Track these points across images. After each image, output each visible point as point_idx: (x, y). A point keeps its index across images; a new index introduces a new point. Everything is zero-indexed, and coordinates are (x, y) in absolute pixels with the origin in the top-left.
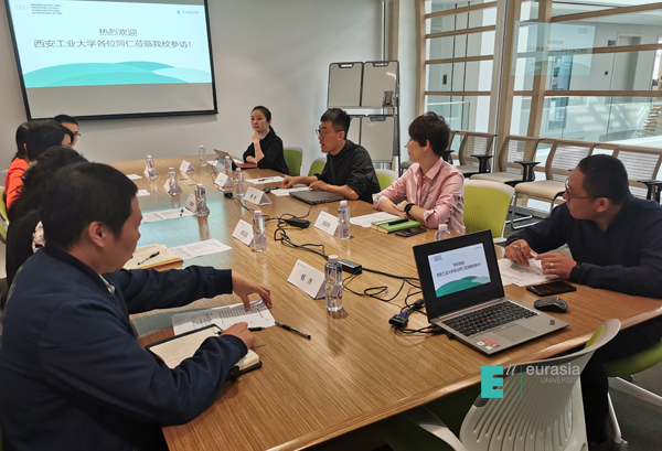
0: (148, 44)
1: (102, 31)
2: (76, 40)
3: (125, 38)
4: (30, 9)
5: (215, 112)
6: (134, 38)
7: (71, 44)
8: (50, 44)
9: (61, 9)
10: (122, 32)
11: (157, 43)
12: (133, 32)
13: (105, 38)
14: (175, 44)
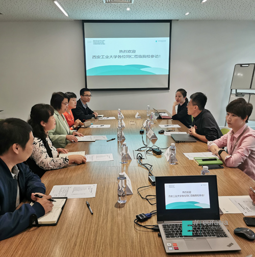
0: (140, 57)
1: (121, 51)
2: (109, 55)
3: (130, 54)
4: (92, 43)
5: (168, 89)
6: (134, 54)
7: (107, 57)
8: (98, 57)
9: (105, 42)
10: (129, 51)
11: (144, 56)
12: (134, 51)
13: (121, 54)
14: (152, 56)
